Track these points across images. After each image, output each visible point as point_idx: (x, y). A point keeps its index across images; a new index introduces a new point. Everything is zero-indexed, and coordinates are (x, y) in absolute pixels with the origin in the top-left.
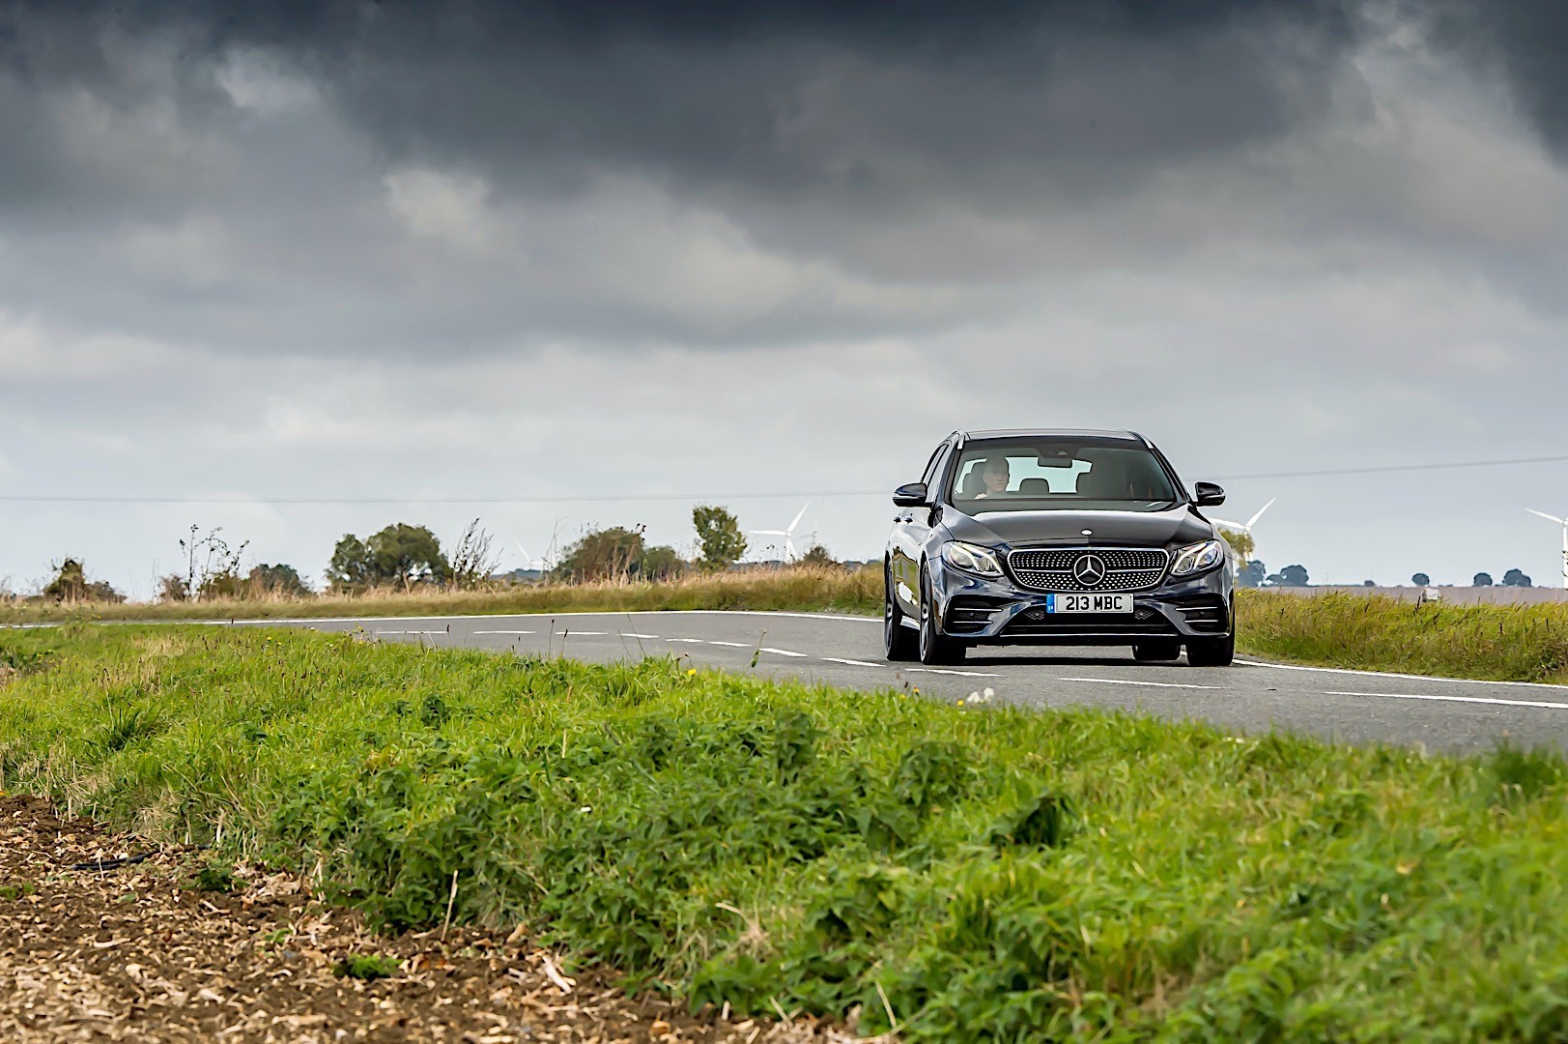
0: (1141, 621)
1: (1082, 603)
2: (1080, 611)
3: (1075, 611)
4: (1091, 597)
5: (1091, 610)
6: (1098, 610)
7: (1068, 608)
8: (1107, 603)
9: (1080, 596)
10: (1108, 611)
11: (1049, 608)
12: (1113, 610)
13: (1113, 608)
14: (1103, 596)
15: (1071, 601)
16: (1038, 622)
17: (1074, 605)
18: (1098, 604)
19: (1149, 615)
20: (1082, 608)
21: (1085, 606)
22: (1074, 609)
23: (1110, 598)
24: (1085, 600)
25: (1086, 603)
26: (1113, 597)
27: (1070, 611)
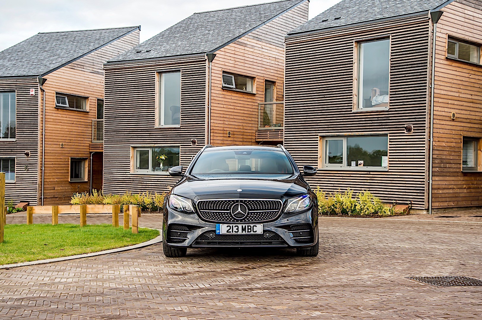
0: (267, 239)
1: (235, 229)
2: (234, 233)
4: (240, 226)
5: (240, 232)
6: (244, 233)
7: (227, 232)
8: (248, 229)
9: (234, 225)
10: (249, 233)
11: (217, 232)
13: (252, 232)
14: (247, 225)
15: (229, 228)
17: (231, 230)
18: (243, 229)
19: (272, 235)
20: (235, 232)
21: (237, 231)
22: (230, 232)
23: (251, 226)
24: (237, 227)
25: (238, 229)
26: (252, 226)
27: (228, 234)
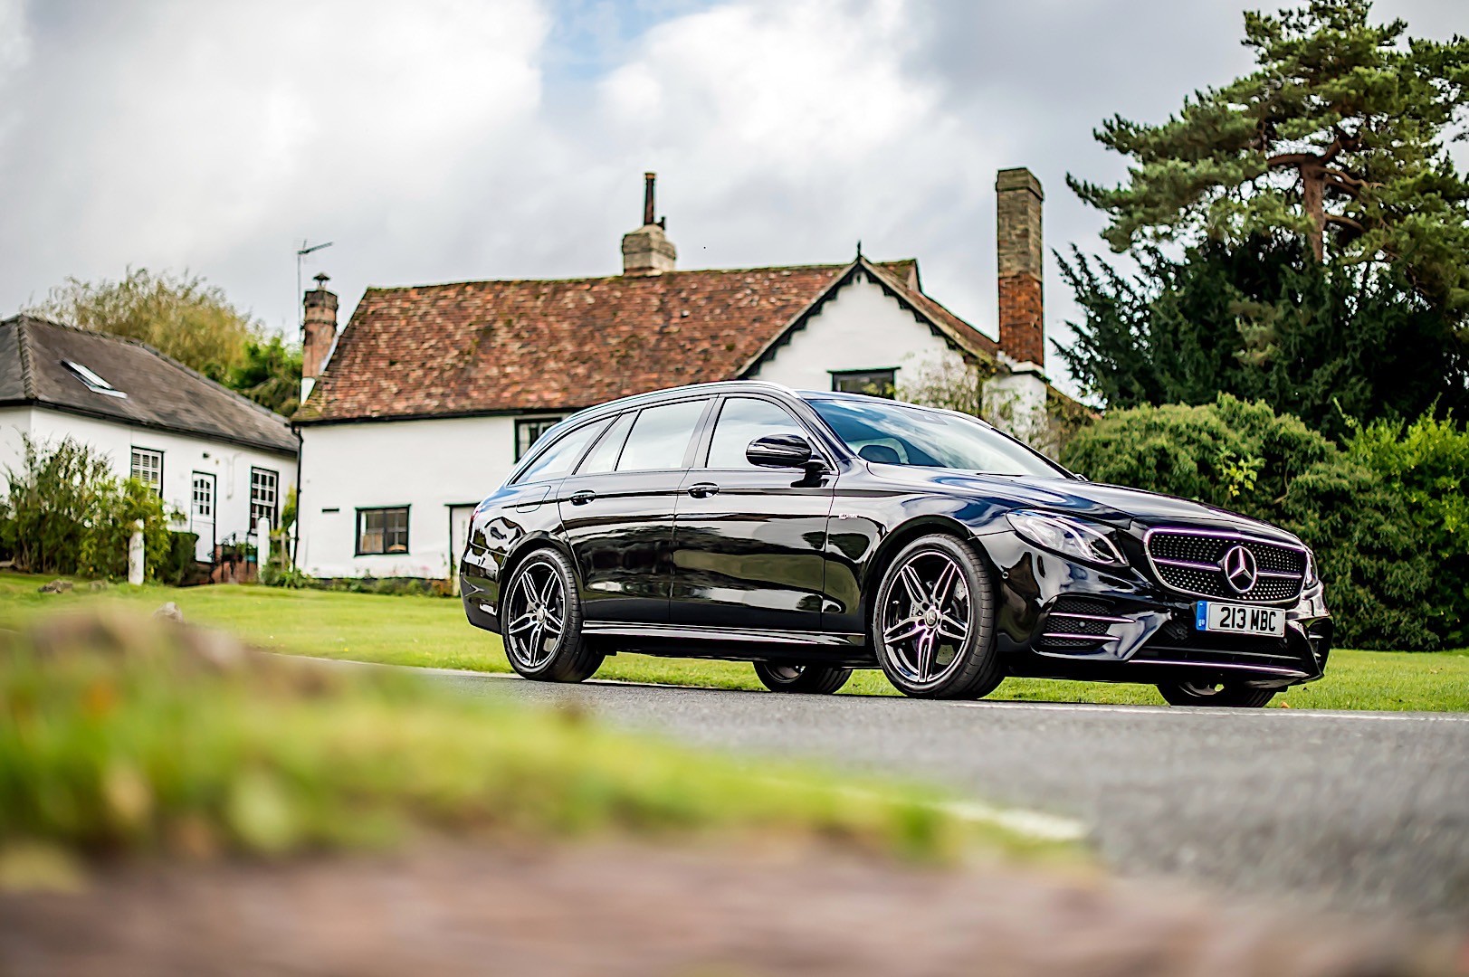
1: (1238, 618)
2: (1236, 630)
3: (1230, 630)
4: (1248, 610)
5: (1247, 630)
6: (1255, 631)
7: (1222, 625)
8: (1263, 621)
9: (1238, 607)
10: (1262, 633)
11: (1200, 623)
12: (1267, 632)
13: (1268, 630)
14: (1261, 609)
15: (1226, 612)
16: (1179, 643)
17: (1229, 621)
18: (1254, 622)
20: (1238, 625)
21: (1241, 623)
22: (1228, 626)
23: (1266, 612)
24: (1242, 613)
25: (1243, 619)
26: (1269, 612)
27: (1224, 630)
